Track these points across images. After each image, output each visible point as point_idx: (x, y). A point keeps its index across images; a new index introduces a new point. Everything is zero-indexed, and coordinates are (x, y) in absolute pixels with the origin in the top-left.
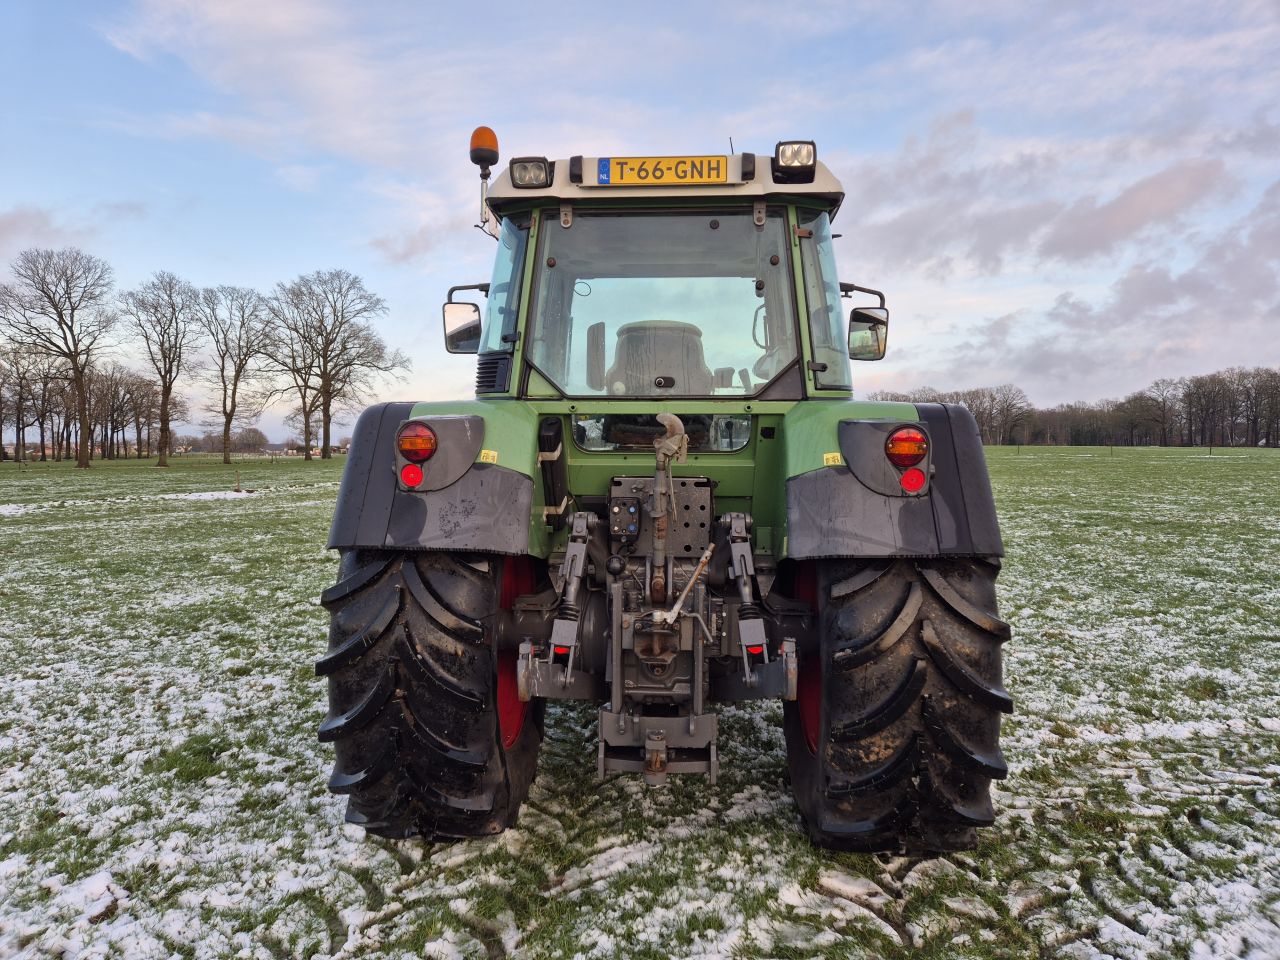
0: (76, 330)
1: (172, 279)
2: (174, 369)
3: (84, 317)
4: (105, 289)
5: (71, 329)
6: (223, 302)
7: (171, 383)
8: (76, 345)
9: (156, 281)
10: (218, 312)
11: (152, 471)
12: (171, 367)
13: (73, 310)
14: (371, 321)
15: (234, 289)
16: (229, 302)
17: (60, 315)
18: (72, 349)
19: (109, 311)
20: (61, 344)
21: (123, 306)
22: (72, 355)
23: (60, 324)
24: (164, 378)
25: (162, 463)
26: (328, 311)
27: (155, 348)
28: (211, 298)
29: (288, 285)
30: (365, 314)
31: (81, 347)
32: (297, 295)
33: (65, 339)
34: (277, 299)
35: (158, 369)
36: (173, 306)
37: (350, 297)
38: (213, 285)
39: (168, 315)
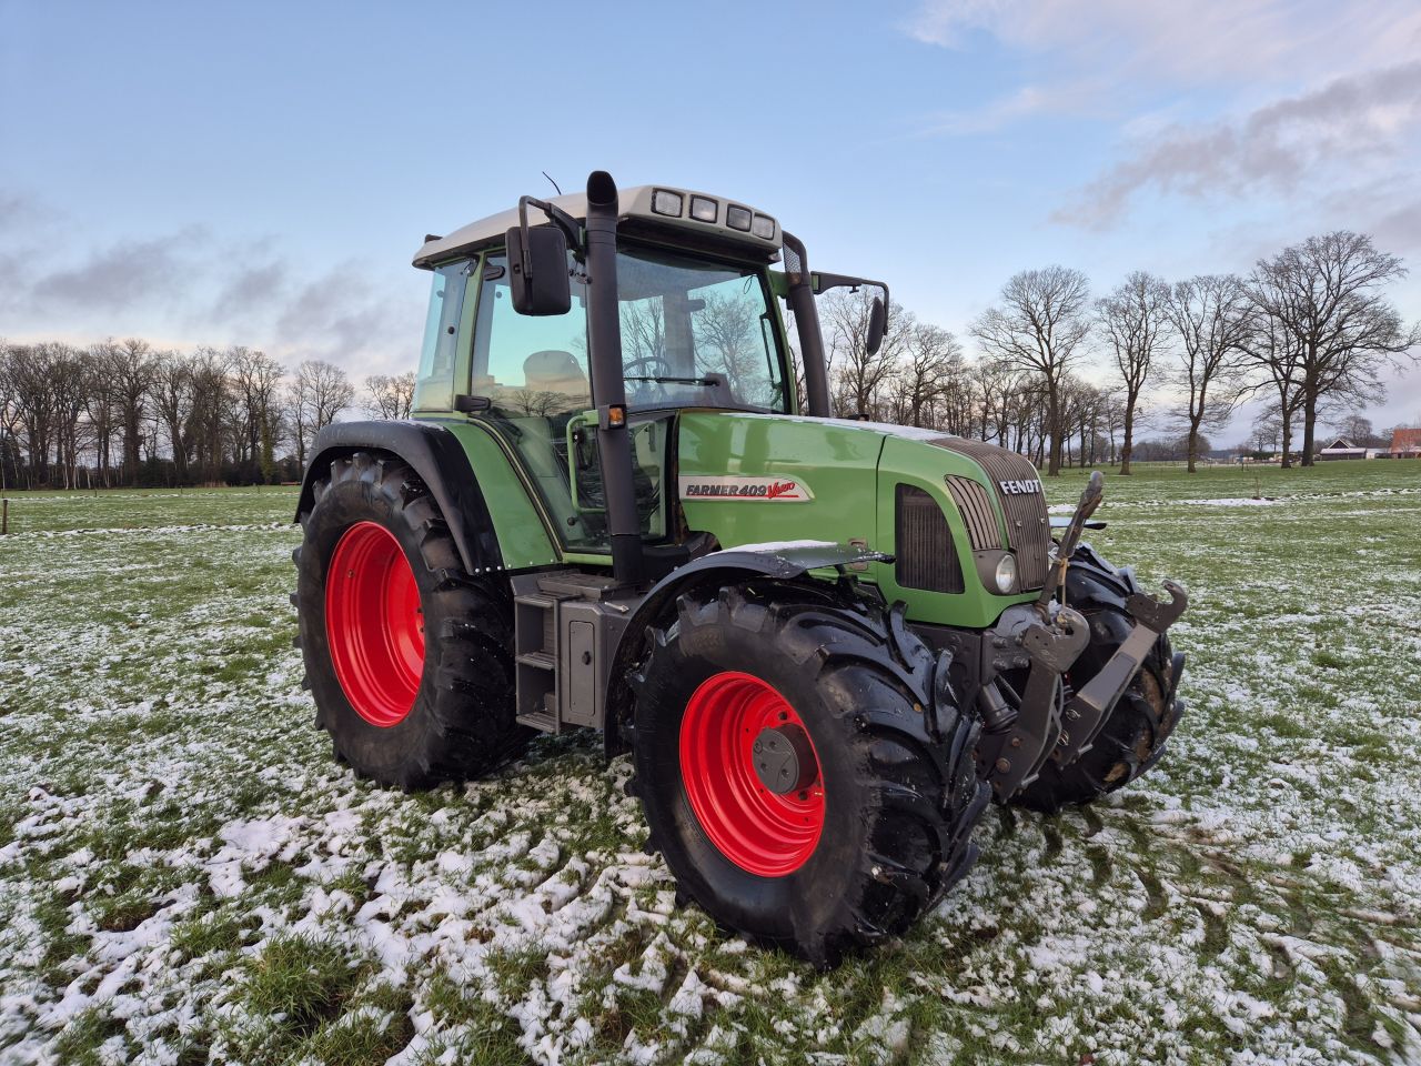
0: (1052, 345)
1: (1145, 277)
2: (1142, 373)
3: (1061, 329)
4: (1080, 300)
5: (1048, 343)
6: (1197, 294)
7: (1138, 387)
8: (1051, 358)
9: (1130, 285)
10: (1191, 306)
11: (1114, 479)
12: (1138, 371)
13: (1051, 325)
14: (1383, 290)
15: (1211, 278)
16: (1203, 294)
17: (1039, 331)
18: (1048, 362)
19: (1082, 320)
20: (1039, 358)
21: (1097, 315)
22: (1047, 369)
23: (1038, 339)
24: (1130, 383)
25: (1125, 472)
26: (1320, 286)
27: (1124, 354)
28: (1184, 291)
29: (1271, 262)
30: (1371, 282)
31: (1056, 360)
32: (1282, 271)
33: (1042, 354)
34: (1255, 281)
35: (1126, 375)
36: (1142, 306)
37: (1351, 264)
38: (1187, 277)
39: (1139, 317)
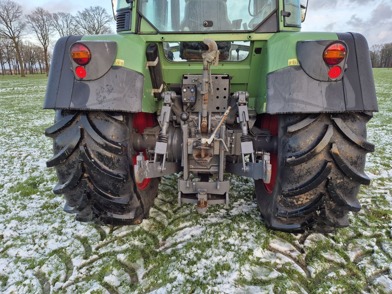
0: (13, 29)
1: (42, 10)
2: (47, 43)
3: (15, 25)
4: (20, 14)
5: (11, 28)
6: (60, 18)
7: (47, 48)
8: (14, 35)
9: (37, 11)
10: (58, 22)
11: (45, 78)
12: (46, 42)
13: (11, 22)
14: (110, 25)
15: (63, 13)
16: (62, 19)
17: (7, 24)
18: (13, 36)
19: (23, 22)
20: (9, 34)
21: (27, 20)
22: (13, 38)
23: (7, 27)
24: (44, 46)
26: (96, 21)
27: (40, 35)
28: (56, 17)
29: (81, 12)
30: (108, 23)
31: (16, 35)
32: (85, 15)
33: (10, 32)
34: (78, 17)
35: (42, 43)
36: (43, 20)
37: (103, 16)
38: (56, 12)
39: (42, 23)
